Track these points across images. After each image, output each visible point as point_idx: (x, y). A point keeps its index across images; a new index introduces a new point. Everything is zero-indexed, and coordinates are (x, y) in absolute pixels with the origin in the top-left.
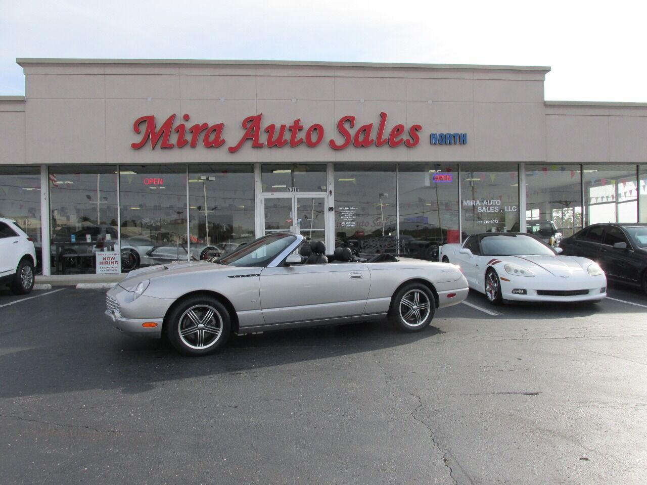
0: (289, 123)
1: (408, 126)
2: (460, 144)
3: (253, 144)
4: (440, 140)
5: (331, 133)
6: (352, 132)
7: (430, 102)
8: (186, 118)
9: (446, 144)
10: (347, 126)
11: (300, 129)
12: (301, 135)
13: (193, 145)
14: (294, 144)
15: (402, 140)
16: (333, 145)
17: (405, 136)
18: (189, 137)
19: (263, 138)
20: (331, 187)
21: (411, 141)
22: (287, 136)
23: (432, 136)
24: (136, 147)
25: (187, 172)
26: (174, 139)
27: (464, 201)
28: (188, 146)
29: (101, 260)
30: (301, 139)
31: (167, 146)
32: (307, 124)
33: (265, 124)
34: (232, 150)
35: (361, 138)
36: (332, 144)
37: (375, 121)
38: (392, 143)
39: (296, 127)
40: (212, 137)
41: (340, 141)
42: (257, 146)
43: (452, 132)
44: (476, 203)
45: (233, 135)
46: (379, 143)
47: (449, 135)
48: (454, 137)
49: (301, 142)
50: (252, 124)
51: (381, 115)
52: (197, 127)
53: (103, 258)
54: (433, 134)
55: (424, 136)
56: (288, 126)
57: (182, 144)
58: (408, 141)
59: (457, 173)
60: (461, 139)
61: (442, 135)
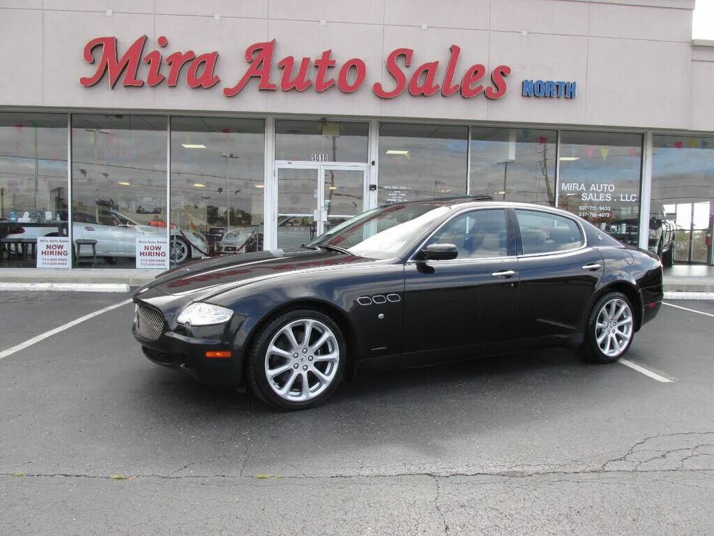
0: (315, 55)
1: (490, 67)
2: (566, 98)
3: (261, 85)
4: (535, 90)
5: (377, 74)
6: (408, 73)
7: (525, 33)
8: (163, 42)
9: (545, 97)
10: (400, 64)
11: (331, 65)
12: (333, 75)
13: (173, 84)
14: (322, 87)
15: (481, 87)
16: (378, 92)
17: (486, 83)
18: (166, 72)
19: (276, 77)
20: (374, 155)
21: (494, 90)
22: (312, 75)
23: (525, 84)
24: (88, 83)
25: (169, 129)
26: (144, 73)
27: (563, 184)
28: (165, 84)
29: (45, 249)
30: (332, 80)
31: (134, 84)
32: (341, 59)
33: (280, 55)
34: (231, 93)
35: (420, 83)
36: (378, 90)
37: (443, 59)
38: (466, 92)
39: (326, 62)
40: (201, 73)
41: (389, 86)
42: (267, 89)
43: (555, 79)
44: (579, 187)
45: (232, 71)
46: (447, 92)
47: (550, 84)
48: (557, 86)
49: (331, 85)
50: (260, 55)
51: (451, 49)
52: (177, 55)
53: (47, 246)
54: (527, 81)
55: (513, 84)
56: (313, 60)
57: (156, 81)
58: (489, 89)
59: (554, 145)
60: (566, 91)
61: (540, 84)
